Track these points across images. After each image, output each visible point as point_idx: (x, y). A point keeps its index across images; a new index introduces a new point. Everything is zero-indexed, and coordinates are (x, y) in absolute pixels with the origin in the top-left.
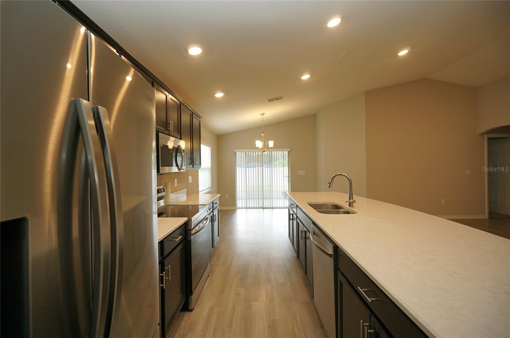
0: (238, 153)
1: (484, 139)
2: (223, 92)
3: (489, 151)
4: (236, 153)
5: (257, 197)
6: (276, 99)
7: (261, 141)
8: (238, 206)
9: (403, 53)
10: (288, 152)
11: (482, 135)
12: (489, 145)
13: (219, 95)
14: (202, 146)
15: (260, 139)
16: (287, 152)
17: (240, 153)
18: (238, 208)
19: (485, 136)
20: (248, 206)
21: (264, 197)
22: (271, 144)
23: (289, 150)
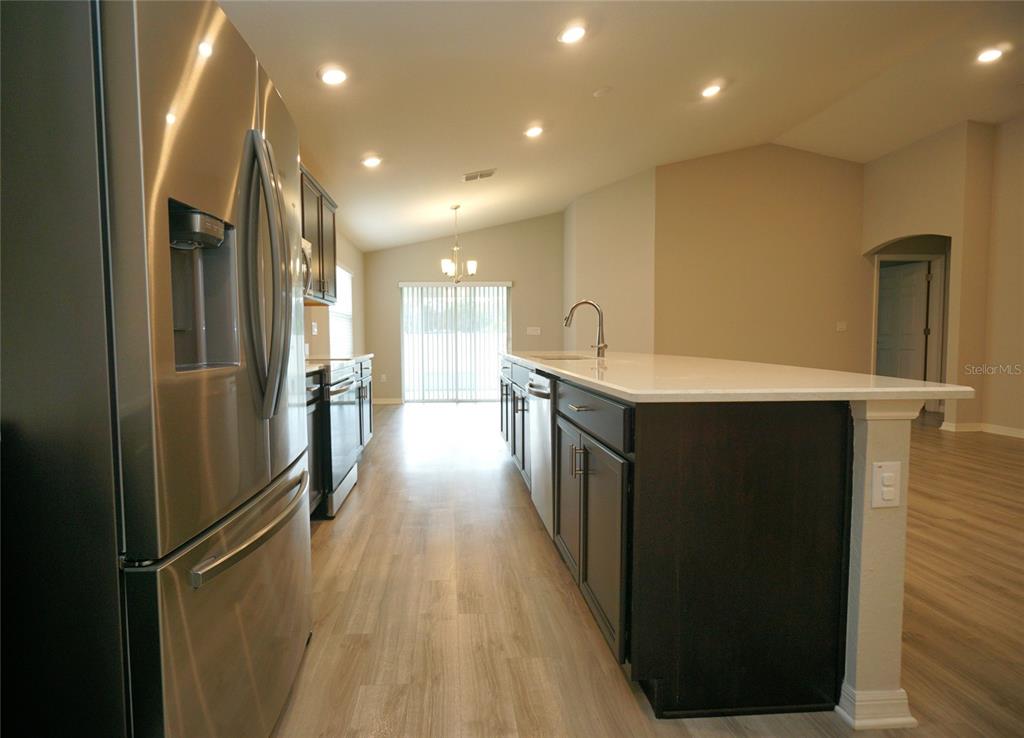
0: (405, 290)
1: (874, 265)
2: (379, 156)
3: (882, 288)
4: (401, 289)
5: (445, 387)
6: (482, 176)
7: (453, 261)
8: (407, 398)
9: (711, 91)
10: (508, 288)
11: (870, 255)
12: (881, 278)
13: (372, 162)
14: (338, 269)
15: (451, 256)
16: (505, 288)
17: (410, 289)
18: (408, 401)
19: (876, 256)
20: (426, 398)
21: (460, 387)
22: (472, 267)
23: (510, 284)
